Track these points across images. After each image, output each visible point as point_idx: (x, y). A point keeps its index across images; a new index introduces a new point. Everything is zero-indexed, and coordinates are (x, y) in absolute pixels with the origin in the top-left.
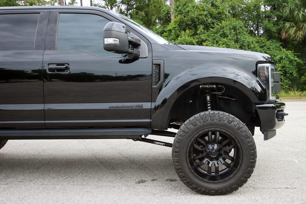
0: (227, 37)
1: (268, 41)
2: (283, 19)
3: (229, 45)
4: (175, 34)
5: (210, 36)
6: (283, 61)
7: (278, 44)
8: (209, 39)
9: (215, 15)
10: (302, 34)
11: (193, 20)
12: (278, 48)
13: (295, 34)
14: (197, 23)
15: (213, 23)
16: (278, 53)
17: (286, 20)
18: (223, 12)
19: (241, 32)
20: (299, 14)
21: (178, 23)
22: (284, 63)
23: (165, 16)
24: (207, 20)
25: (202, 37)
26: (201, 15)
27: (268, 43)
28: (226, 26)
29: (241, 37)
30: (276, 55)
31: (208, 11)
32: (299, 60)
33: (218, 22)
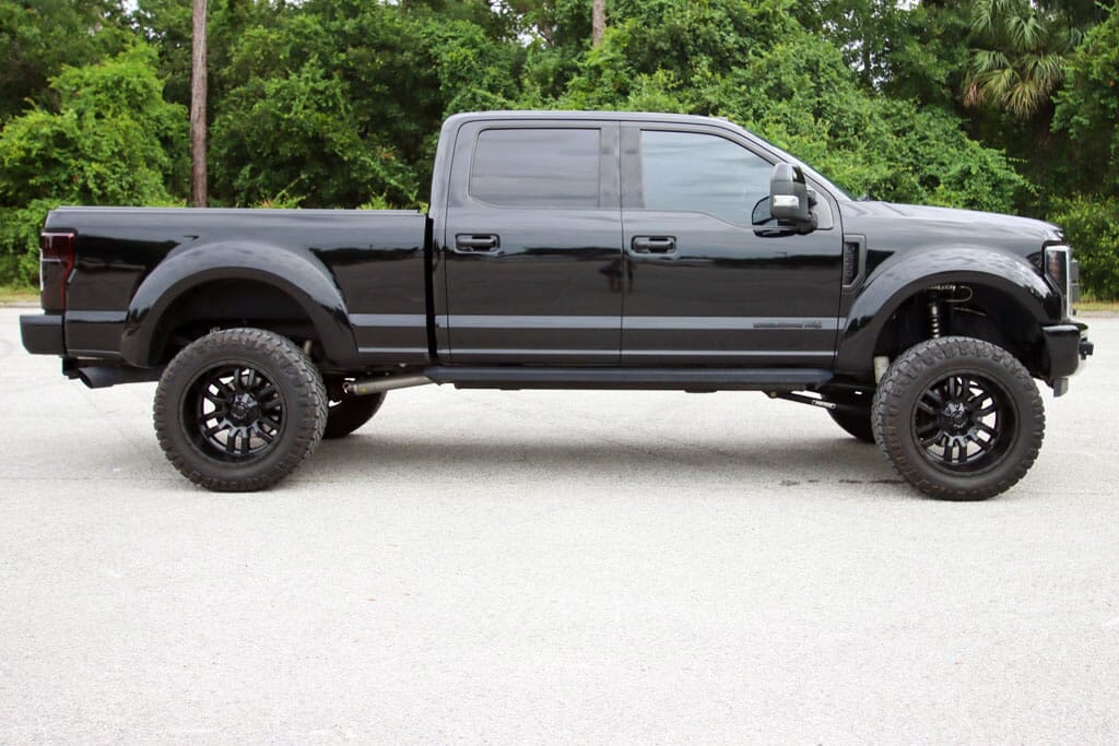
0: (789, 96)
1: (918, 112)
2: (968, 39)
3: (794, 125)
4: (613, 81)
5: (734, 91)
6: (972, 181)
7: (951, 124)
8: (731, 103)
9: (748, 21)
10: (1033, 91)
11: (675, 38)
12: (952, 136)
13: (1009, 93)
14: (690, 47)
15: (742, 50)
16: (953, 156)
17: (980, 43)
18: (775, 13)
19: (833, 80)
20: (1023, 27)
21: (626, 45)
22: (976, 191)
23: (570, 14)
24: (723, 40)
25: (708, 98)
26: (705, 21)
27: (921, 119)
28: (786, 60)
29: (831, 98)
30: (947, 162)
31: (727, 8)
32: (1022, 183)
33: (758, 45)
